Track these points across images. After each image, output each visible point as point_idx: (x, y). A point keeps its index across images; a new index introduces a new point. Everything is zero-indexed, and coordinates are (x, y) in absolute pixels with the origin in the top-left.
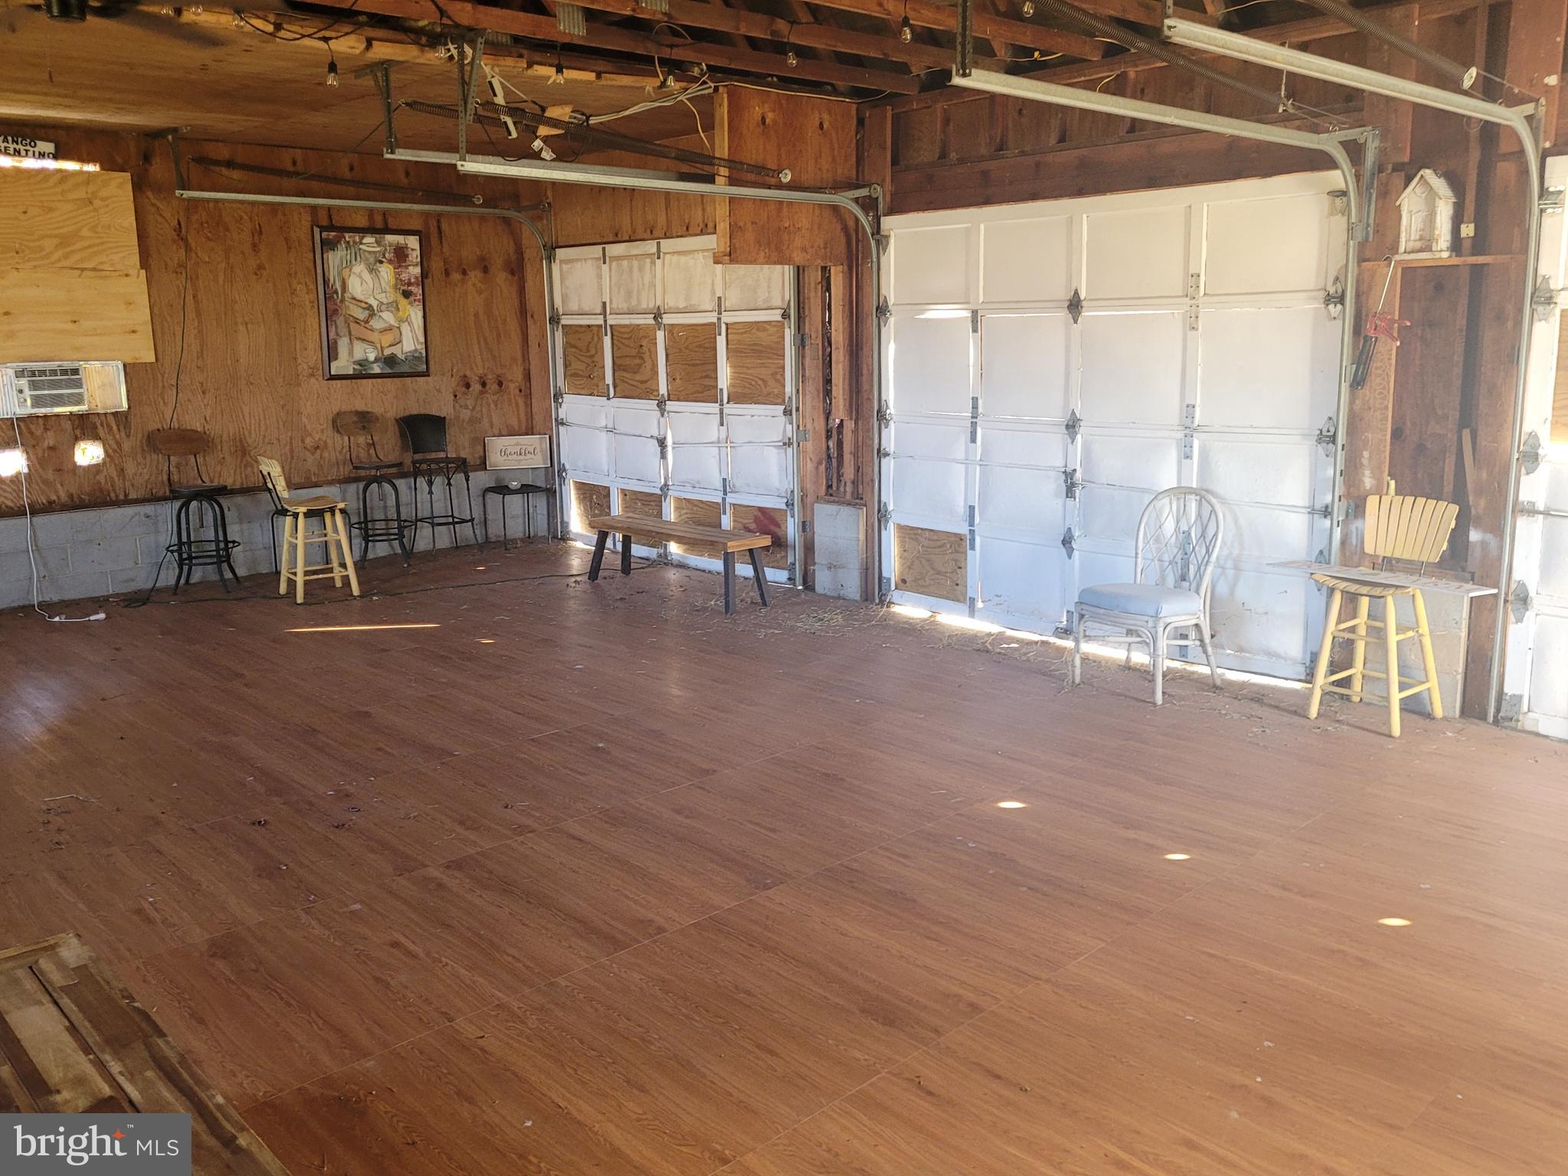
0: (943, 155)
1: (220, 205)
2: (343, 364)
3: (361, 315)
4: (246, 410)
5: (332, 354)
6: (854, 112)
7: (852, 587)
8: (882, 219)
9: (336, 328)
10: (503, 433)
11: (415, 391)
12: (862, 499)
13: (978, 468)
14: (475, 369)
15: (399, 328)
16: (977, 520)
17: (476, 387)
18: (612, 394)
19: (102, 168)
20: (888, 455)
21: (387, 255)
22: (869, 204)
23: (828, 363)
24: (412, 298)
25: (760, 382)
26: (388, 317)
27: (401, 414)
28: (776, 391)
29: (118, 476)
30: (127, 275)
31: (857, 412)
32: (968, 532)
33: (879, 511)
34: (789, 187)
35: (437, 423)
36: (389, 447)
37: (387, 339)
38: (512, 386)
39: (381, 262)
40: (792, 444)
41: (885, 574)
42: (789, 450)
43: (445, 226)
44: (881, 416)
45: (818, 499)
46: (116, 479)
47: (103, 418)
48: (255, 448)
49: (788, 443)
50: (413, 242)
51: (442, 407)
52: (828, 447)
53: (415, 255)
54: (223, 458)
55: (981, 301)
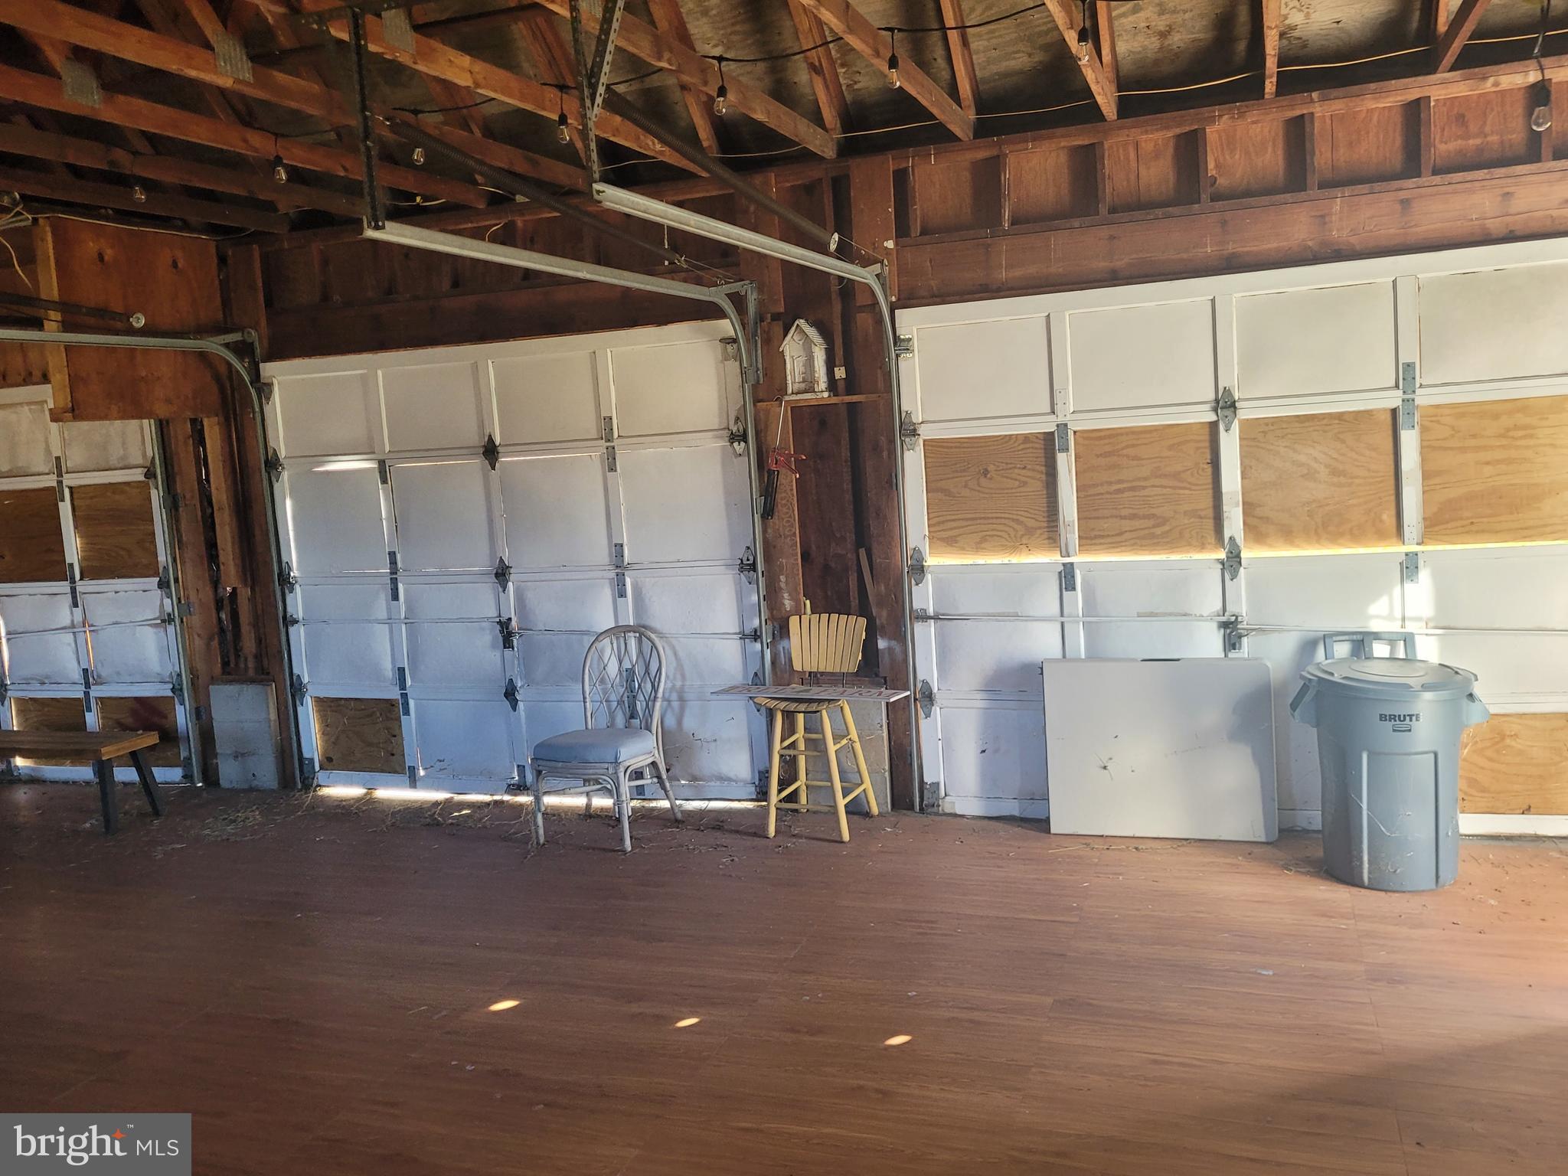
0: (325, 298)
6: (213, 251)
7: (267, 774)
8: (261, 365)
12: (268, 674)
13: (404, 626)
16: (409, 682)
20: (297, 622)
22: (243, 350)
23: (209, 525)
25: (122, 553)
28: (145, 561)
31: (252, 576)
32: (399, 697)
33: (292, 685)
34: (143, 332)
40: (173, 620)
41: (306, 754)
42: (171, 629)
44: (285, 581)
45: (213, 680)
49: (168, 620)
52: (220, 619)
55: (387, 449)
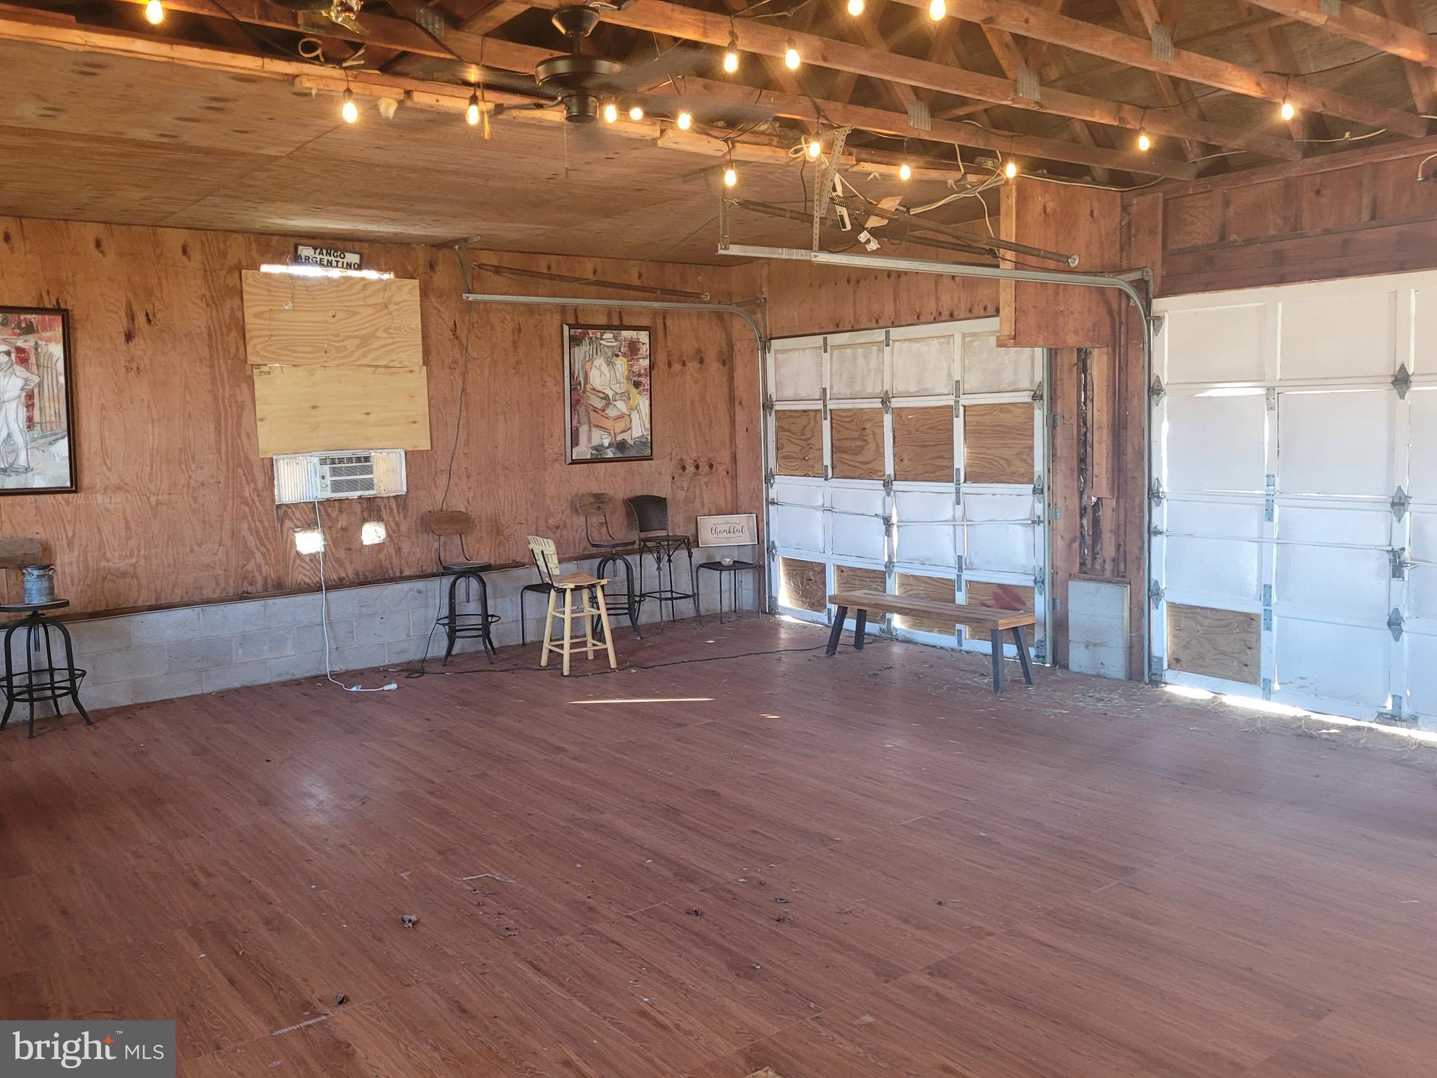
0: (1222, 238)
1: (488, 305)
2: (582, 451)
3: (599, 404)
4: (501, 493)
5: (575, 442)
6: (1119, 201)
7: (1115, 663)
8: (1155, 301)
9: (578, 415)
10: (713, 512)
11: (640, 474)
12: (1124, 577)
13: (1275, 546)
14: (690, 453)
15: (629, 415)
16: (1274, 599)
17: (691, 469)
18: (830, 475)
19: (397, 277)
20: (1161, 533)
21: (622, 349)
22: (1141, 286)
23: (1084, 442)
24: (641, 388)
25: (1002, 462)
26: (621, 406)
27: (629, 495)
28: (1021, 470)
29: (396, 554)
30: (411, 371)
31: (1119, 492)
32: (1262, 612)
33: (1149, 590)
34: (1077, 271)
35: (660, 503)
36: (619, 529)
37: (620, 426)
38: (721, 468)
39: (617, 356)
40: (1043, 522)
41: (1155, 652)
42: (1039, 529)
43: (669, 323)
44: (1154, 495)
45: (1071, 576)
46: (394, 557)
47: (386, 501)
48: (507, 528)
49: (1037, 522)
50: (643, 337)
51: (661, 489)
52: (1082, 526)
53: (645, 349)
54: (481, 537)
55: (1278, 378)
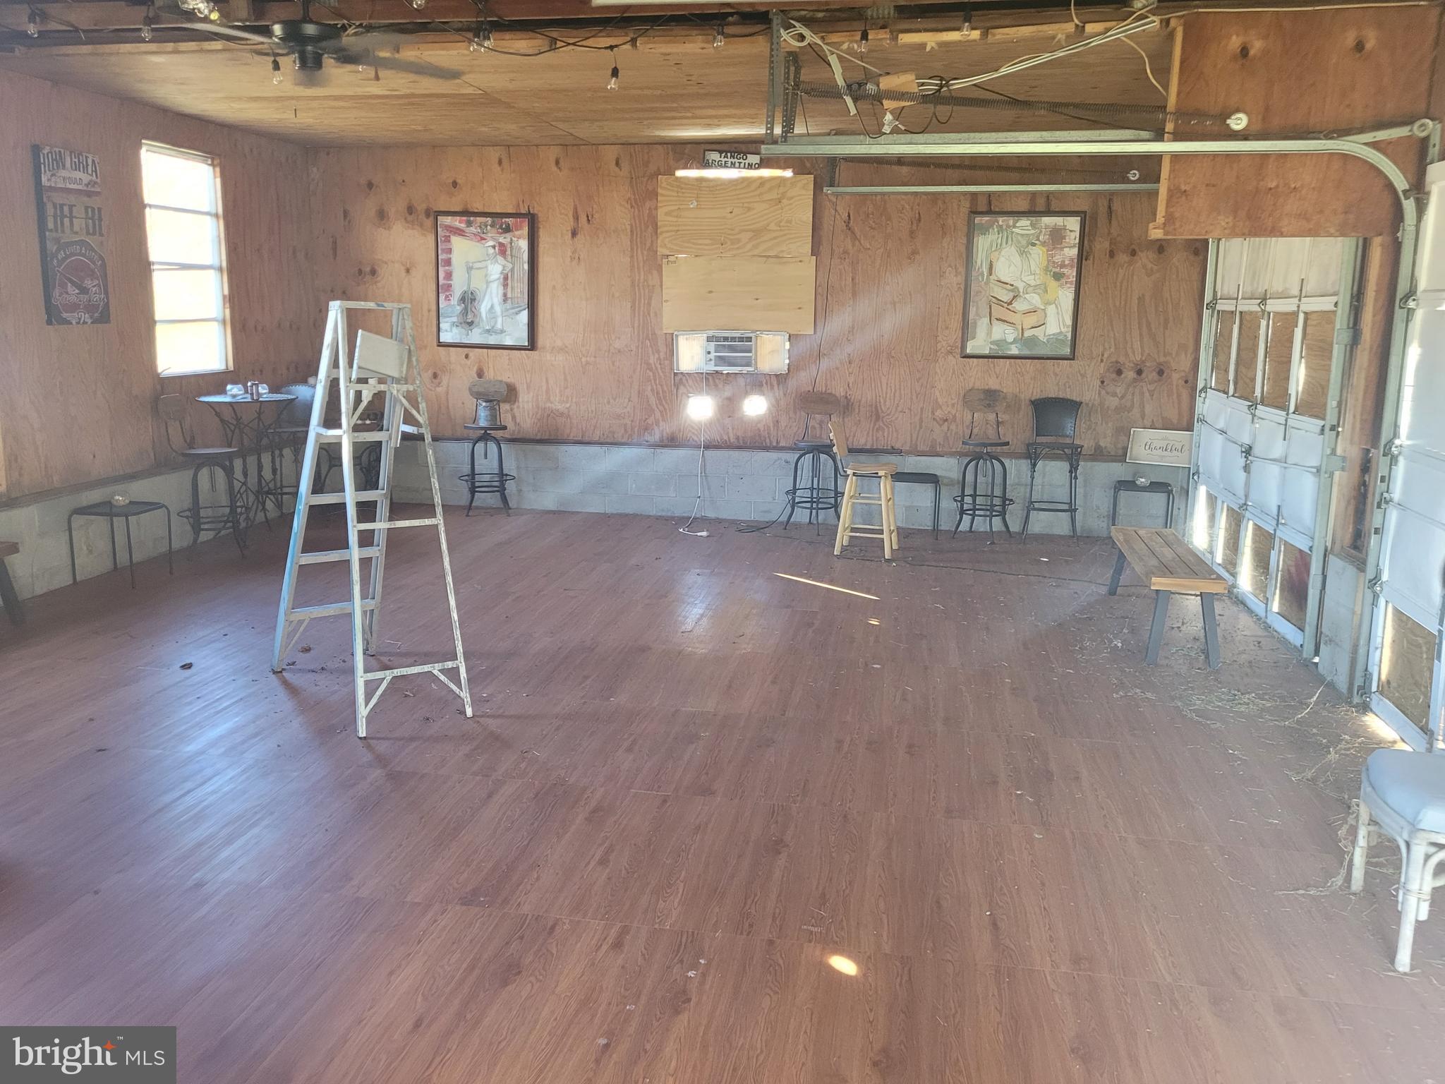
1: (886, 197)
2: (978, 344)
4: (884, 381)
5: (968, 333)
7: (1343, 675)
9: (977, 308)
10: (1156, 425)
11: (1056, 375)
14: (1131, 355)
17: (1130, 375)
18: (1231, 392)
19: (795, 173)
20: (1391, 502)
21: (1041, 238)
25: (1320, 389)
26: (1035, 300)
27: (1037, 395)
29: (774, 427)
30: (801, 261)
32: (1437, 633)
33: (1373, 578)
34: (1243, 136)
35: (1070, 406)
36: (1019, 428)
38: (1175, 376)
39: (1033, 245)
40: (1320, 472)
41: (1369, 668)
42: (1318, 480)
43: (1116, 206)
44: (1389, 447)
46: (772, 429)
47: (768, 377)
48: (888, 415)
50: (1073, 224)
51: (1086, 392)
53: (1073, 237)
54: (859, 421)
